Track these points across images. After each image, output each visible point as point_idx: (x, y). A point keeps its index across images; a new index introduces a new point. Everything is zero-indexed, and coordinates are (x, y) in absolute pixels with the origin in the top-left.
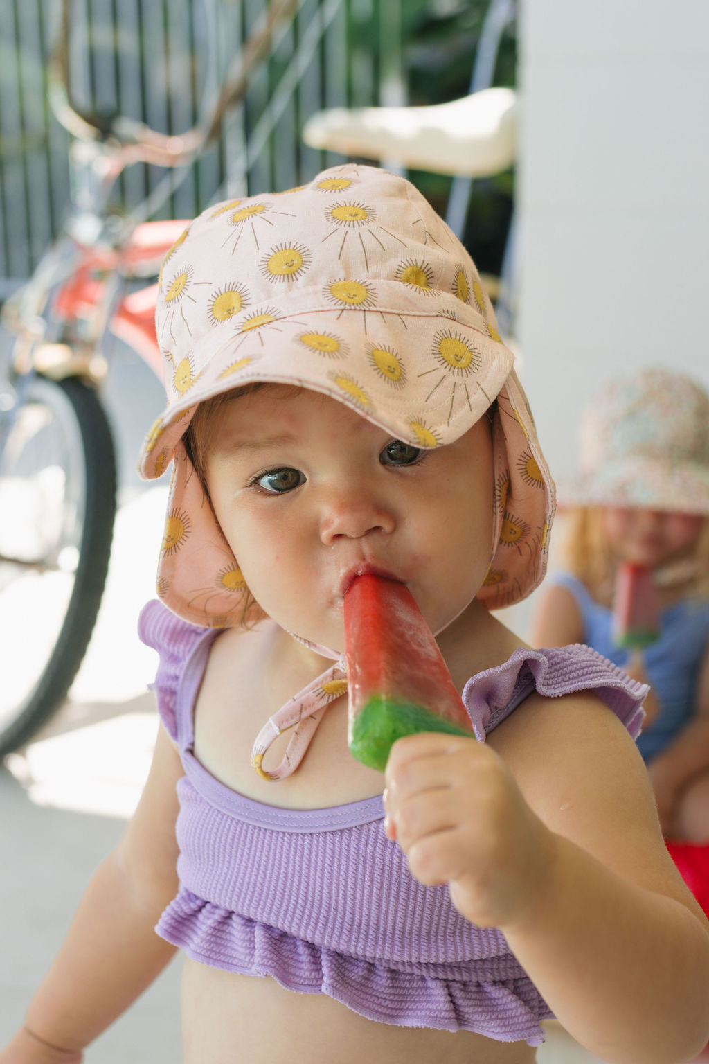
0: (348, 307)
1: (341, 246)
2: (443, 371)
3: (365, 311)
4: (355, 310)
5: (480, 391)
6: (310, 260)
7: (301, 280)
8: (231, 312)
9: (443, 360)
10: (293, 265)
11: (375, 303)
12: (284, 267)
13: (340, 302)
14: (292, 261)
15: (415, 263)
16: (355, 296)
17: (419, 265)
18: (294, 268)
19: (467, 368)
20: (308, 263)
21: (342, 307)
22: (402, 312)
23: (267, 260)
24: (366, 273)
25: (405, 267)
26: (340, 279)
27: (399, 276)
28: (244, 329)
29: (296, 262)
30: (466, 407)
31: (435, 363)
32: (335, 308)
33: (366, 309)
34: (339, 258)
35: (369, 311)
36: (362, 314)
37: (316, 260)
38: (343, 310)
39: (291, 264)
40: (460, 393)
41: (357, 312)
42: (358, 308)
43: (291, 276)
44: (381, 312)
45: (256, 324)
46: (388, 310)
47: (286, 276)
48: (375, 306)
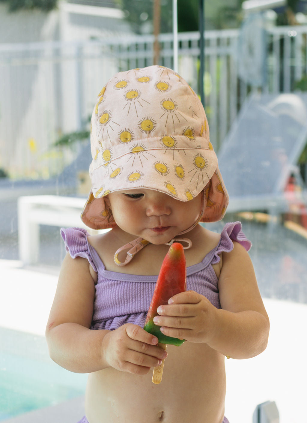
0: (168, 148)
1: (166, 121)
2: (196, 170)
3: (173, 149)
4: (170, 149)
5: (206, 176)
6: (156, 126)
7: (152, 134)
8: (127, 139)
9: (196, 165)
10: (150, 127)
11: (177, 146)
12: (147, 128)
13: (166, 146)
14: (150, 125)
15: (189, 128)
16: (170, 143)
17: (191, 128)
18: (150, 128)
19: (203, 168)
20: (155, 127)
21: (166, 148)
22: (185, 149)
23: (141, 123)
24: (174, 133)
25: (186, 130)
26: (165, 135)
27: (184, 133)
28: (133, 151)
29: (151, 126)
30: (202, 182)
31: (194, 167)
32: (164, 148)
33: (174, 149)
34: (166, 127)
35: (175, 149)
36: (172, 151)
37: (158, 126)
38: (166, 149)
39: (149, 127)
40: (201, 176)
41: (171, 150)
42: (171, 148)
43: (149, 132)
44: (178, 150)
45: (137, 150)
46: (181, 149)
47: (147, 131)
48: (176, 147)
